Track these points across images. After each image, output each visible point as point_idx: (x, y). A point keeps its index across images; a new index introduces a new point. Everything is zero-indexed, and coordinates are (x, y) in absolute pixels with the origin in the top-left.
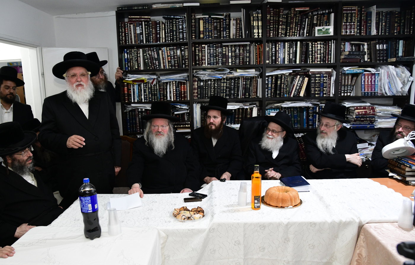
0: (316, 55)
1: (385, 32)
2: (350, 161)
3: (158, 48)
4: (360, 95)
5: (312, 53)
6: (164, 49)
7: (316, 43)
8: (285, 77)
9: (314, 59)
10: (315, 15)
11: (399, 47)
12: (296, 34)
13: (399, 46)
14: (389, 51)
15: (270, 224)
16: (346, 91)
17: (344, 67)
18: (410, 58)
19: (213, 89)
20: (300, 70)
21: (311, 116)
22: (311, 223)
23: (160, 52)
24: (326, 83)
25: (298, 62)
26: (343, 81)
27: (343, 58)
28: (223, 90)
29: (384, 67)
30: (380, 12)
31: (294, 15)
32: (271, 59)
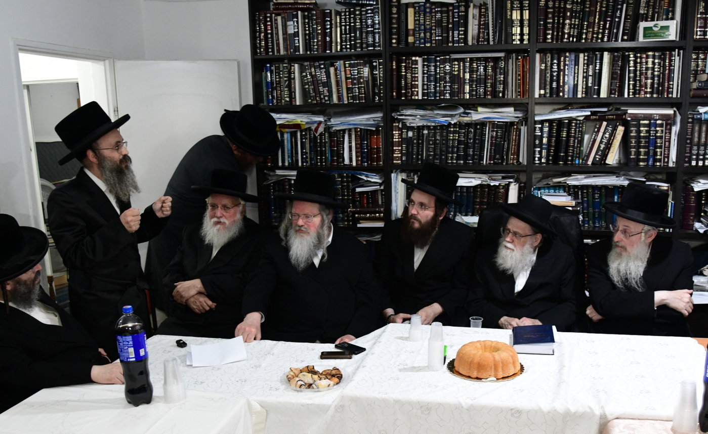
0: (644, 79)
2: (668, 303)
3: (328, 62)
5: (635, 76)
6: (339, 64)
7: (644, 56)
8: (576, 124)
9: (638, 88)
12: (600, 36)
16: (701, 157)
17: (699, 107)
19: (432, 145)
20: (605, 110)
23: (332, 70)
24: (661, 137)
25: (604, 94)
26: (696, 135)
27: (697, 87)
28: (453, 147)
32: (548, 87)
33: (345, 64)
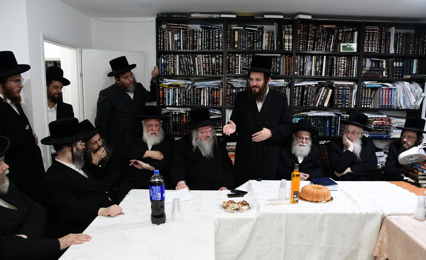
0: (340, 69)
1: (402, 52)
3: (194, 55)
4: (378, 107)
5: (337, 67)
6: (200, 56)
7: (341, 58)
8: (311, 88)
9: (338, 73)
10: (341, 32)
11: (413, 66)
12: (323, 49)
13: (413, 64)
14: (405, 69)
15: (309, 215)
16: (366, 104)
17: (365, 82)
18: (423, 76)
20: (325, 82)
21: (333, 125)
22: (342, 214)
23: (196, 59)
24: (348, 95)
25: (323, 75)
26: (364, 94)
27: (365, 73)
29: (400, 83)
30: (398, 33)
31: (322, 32)
32: (299, 71)
33: (202, 56)
